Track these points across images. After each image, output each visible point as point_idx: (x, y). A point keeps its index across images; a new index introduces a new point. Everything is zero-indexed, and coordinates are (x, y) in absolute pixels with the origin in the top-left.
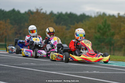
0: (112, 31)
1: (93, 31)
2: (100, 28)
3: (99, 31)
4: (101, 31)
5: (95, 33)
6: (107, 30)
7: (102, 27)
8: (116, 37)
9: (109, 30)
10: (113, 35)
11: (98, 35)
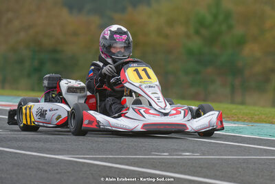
0: (239, 31)
1: (180, 30)
2: (201, 23)
3: (197, 32)
4: (204, 32)
5: (188, 36)
6: (224, 28)
7: (209, 18)
8: (251, 51)
9: (230, 27)
10: (241, 43)
11: (196, 43)
